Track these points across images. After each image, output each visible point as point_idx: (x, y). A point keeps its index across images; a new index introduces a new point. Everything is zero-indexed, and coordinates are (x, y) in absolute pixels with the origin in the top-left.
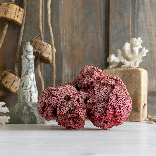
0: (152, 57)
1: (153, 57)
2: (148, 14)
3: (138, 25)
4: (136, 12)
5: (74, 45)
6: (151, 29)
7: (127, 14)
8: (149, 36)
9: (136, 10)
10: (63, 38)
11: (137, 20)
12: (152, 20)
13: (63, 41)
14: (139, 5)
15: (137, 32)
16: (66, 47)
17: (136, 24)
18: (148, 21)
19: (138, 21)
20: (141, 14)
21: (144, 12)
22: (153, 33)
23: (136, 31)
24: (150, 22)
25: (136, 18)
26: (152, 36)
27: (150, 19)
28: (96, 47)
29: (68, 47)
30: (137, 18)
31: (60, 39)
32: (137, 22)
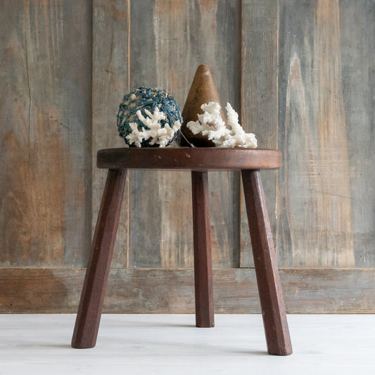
0: (312, 211)
1: (315, 211)
2: (306, 137)
3: (288, 156)
4: (286, 135)
5: (180, 190)
6: (312, 163)
7: (270, 138)
8: (309, 175)
9: (286, 132)
10: (162, 178)
11: (288, 148)
12: (312, 148)
13: (162, 183)
14: (291, 122)
15: (289, 168)
16: (166, 194)
17: (286, 155)
18: (307, 149)
19: (290, 150)
20: (294, 138)
21: (300, 134)
22: (314, 170)
23: (286, 167)
24: (310, 151)
25: (286, 144)
26: (313, 174)
27: (309, 147)
28: (219, 194)
29: (170, 194)
30: (288, 144)
31: (157, 180)
32: (288, 152)
